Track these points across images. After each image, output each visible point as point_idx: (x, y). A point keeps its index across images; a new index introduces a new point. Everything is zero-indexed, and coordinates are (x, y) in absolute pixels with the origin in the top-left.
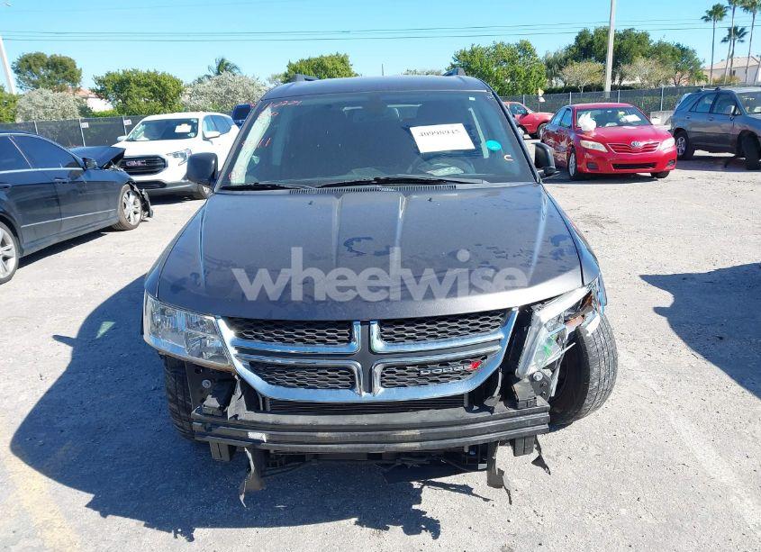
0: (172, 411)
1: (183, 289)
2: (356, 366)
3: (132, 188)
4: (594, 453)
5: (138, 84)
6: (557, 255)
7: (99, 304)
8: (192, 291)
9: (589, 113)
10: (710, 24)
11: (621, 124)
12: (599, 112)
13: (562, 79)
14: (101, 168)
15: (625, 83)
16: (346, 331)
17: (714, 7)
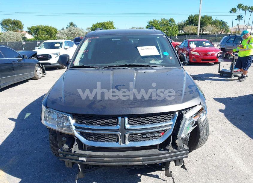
0: (52, 147)
1: (56, 103)
2: (119, 134)
3: (39, 65)
4: (201, 162)
5: (42, 30)
6: (191, 92)
7: (27, 106)
8: (59, 103)
9: (194, 42)
10: (232, 14)
11: (204, 46)
12: (196, 42)
13: (183, 31)
14: (29, 58)
15: (204, 32)
16: (116, 121)
17: (232, 9)
